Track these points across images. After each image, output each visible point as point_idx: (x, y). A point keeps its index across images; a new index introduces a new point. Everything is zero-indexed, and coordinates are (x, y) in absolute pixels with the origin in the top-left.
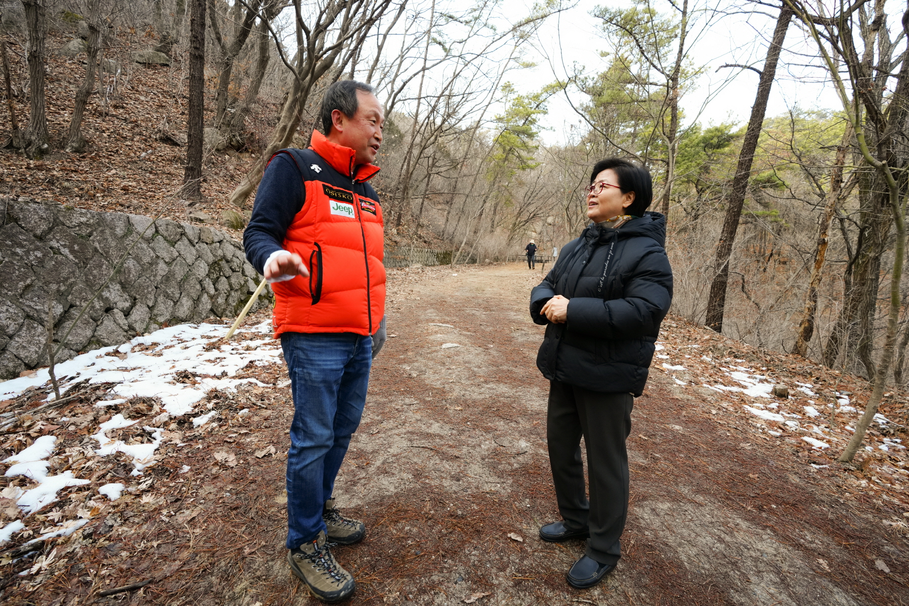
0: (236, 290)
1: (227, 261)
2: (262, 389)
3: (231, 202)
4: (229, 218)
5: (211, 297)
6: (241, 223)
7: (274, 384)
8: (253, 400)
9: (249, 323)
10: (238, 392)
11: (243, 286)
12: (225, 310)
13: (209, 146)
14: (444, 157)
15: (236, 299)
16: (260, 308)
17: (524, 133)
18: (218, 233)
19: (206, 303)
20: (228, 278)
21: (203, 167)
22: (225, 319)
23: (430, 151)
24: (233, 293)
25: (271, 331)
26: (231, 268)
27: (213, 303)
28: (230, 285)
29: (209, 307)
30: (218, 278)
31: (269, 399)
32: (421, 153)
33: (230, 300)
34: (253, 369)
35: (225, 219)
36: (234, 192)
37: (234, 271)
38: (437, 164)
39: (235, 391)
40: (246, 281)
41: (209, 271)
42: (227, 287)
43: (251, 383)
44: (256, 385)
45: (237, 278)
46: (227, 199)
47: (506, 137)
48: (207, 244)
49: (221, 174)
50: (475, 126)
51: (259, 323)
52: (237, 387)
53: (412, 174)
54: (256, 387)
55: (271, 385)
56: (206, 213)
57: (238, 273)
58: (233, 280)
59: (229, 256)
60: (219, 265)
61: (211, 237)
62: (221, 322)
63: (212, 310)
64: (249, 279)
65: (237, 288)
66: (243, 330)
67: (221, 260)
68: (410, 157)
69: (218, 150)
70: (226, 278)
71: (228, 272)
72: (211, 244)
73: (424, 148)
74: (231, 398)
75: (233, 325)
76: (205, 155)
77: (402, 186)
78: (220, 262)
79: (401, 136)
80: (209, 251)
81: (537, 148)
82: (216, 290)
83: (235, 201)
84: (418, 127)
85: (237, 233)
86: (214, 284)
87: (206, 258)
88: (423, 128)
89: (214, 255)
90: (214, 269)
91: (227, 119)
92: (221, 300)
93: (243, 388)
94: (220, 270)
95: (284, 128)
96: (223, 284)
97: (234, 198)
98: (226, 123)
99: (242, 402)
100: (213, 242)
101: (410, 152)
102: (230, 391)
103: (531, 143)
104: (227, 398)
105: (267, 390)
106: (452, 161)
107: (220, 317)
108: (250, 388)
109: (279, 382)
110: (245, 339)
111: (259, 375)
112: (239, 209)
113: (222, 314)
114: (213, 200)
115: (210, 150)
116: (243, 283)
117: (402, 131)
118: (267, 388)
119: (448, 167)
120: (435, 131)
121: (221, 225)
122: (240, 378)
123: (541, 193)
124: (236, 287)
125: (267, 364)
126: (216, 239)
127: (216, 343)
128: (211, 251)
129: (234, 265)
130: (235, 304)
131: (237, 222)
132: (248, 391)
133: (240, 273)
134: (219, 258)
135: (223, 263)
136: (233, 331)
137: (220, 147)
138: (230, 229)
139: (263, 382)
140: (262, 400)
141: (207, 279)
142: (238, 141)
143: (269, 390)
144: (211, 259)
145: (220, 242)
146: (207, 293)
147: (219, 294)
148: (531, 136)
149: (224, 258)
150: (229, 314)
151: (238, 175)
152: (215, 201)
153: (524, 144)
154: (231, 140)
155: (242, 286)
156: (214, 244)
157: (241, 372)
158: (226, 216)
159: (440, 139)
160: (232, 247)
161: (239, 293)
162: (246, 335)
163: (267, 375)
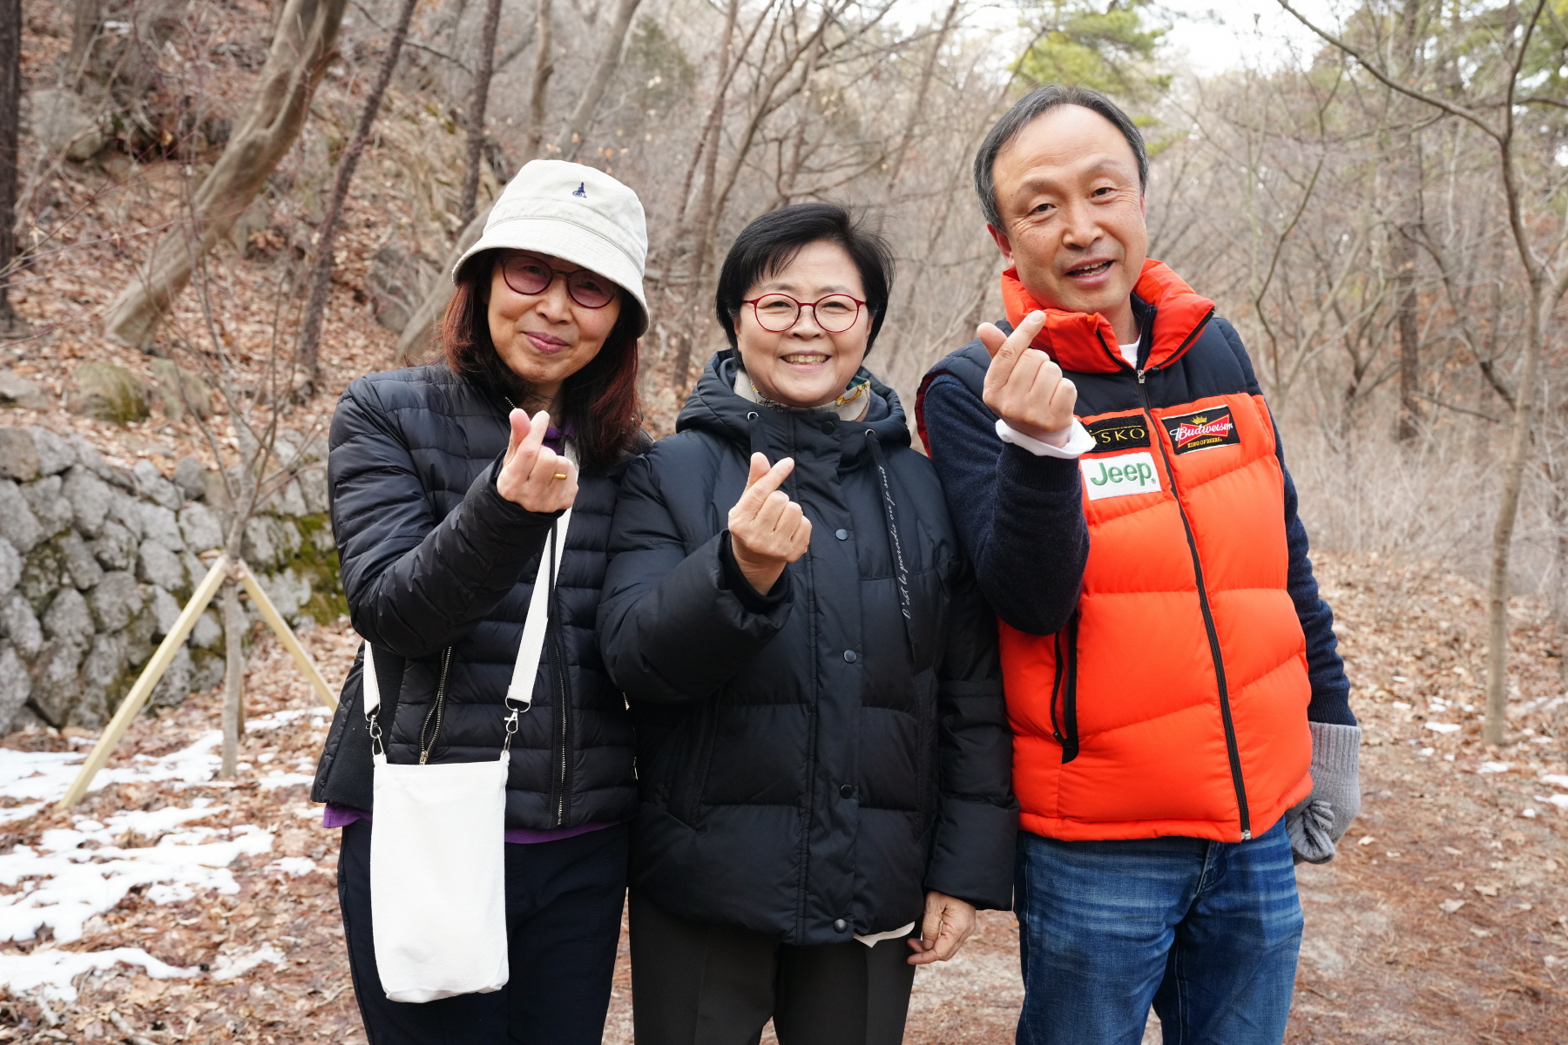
0: (116, 633)
1: (87, 537)
2: (161, 987)
3: (110, 332)
4: (99, 390)
5: (30, 661)
6: (140, 402)
7: (204, 968)
8: (127, 1027)
9: (148, 746)
10: (79, 1002)
11: (139, 617)
12: (74, 701)
13: (43, 151)
14: (839, 134)
15: (113, 663)
16: (196, 691)
17: (1114, 37)
18: (58, 444)
19: (12, 681)
20: (86, 592)
21: (24, 217)
22: (74, 735)
23: (783, 119)
24: (103, 644)
25: (216, 775)
26: (98, 559)
27: (35, 680)
28: (95, 616)
29: (22, 694)
30: (53, 594)
31: (179, 1024)
32: (754, 128)
33: (94, 667)
34: (140, 916)
35: (86, 393)
36: (123, 295)
37: (107, 567)
38: (814, 162)
39: (70, 995)
40: (149, 601)
41: (24, 574)
42: (85, 622)
43: (126, 966)
44: (144, 971)
45: (119, 592)
46: (98, 324)
47: (1050, 55)
48: (18, 481)
49: (83, 239)
50: (938, 27)
51: (181, 744)
52: (79, 981)
53: (724, 199)
54: (143, 980)
55: (194, 971)
56: (24, 375)
57: (120, 575)
58: (104, 600)
59: (92, 521)
60: (57, 549)
61: (31, 459)
62: (59, 746)
63: (31, 704)
64: (160, 592)
65: (116, 625)
66: (123, 775)
67: (65, 533)
68: (715, 144)
69: (74, 160)
70: (82, 592)
71: (87, 571)
72: (31, 482)
73: (765, 111)
74: (53, 1020)
75: (92, 757)
76: (31, 182)
77: (690, 242)
78: (63, 542)
79: (689, 76)
80: (24, 505)
81: (1163, 84)
82: (47, 634)
83: (121, 330)
84: (739, 42)
85: (125, 436)
86: (40, 617)
87: (13, 529)
88: (759, 42)
89: (42, 520)
90: (42, 566)
91: (106, 56)
92: (61, 670)
93: (97, 985)
94: (62, 567)
95: (281, 83)
96: (71, 615)
97: (119, 319)
98: (100, 71)
99: (89, 1035)
100: (39, 475)
101: (715, 125)
102: (54, 995)
103: (1139, 69)
104: (40, 1022)
105: (175, 991)
106: (865, 149)
107: (59, 727)
108: (121, 984)
109: (220, 959)
110: (126, 804)
111: (157, 937)
112: (135, 356)
113: (65, 715)
114: (50, 329)
115: (46, 164)
116: (136, 606)
117: (693, 58)
118: (177, 981)
119: (851, 171)
120: (800, 51)
121: (76, 411)
122: (94, 949)
123: (1193, 236)
124: (114, 621)
125: (186, 895)
126: (51, 464)
127: (28, 822)
128: (32, 505)
129: (110, 549)
130: (108, 680)
131: (127, 404)
132: (112, 996)
133: (129, 575)
134: (59, 527)
135: (73, 543)
136: (89, 777)
137: (82, 150)
138: (102, 426)
139: (167, 960)
140: (156, 1027)
141: (17, 601)
142: (140, 129)
143: (184, 990)
144: (31, 532)
145: (64, 473)
146: (17, 647)
147: (56, 649)
148: (1141, 45)
149: (76, 525)
150: (89, 716)
151: (137, 237)
152: (58, 332)
153: (1117, 74)
154: (118, 125)
155: (134, 618)
156: (44, 483)
157: (100, 927)
158: (88, 381)
159: (822, 77)
160: (103, 488)
161: (124, 639)
162: (132, 792)
163: (184, 935)
